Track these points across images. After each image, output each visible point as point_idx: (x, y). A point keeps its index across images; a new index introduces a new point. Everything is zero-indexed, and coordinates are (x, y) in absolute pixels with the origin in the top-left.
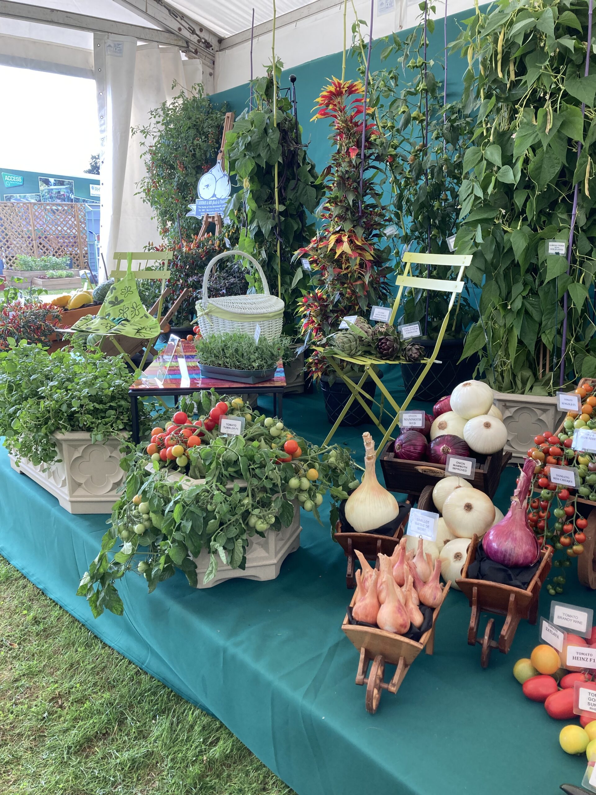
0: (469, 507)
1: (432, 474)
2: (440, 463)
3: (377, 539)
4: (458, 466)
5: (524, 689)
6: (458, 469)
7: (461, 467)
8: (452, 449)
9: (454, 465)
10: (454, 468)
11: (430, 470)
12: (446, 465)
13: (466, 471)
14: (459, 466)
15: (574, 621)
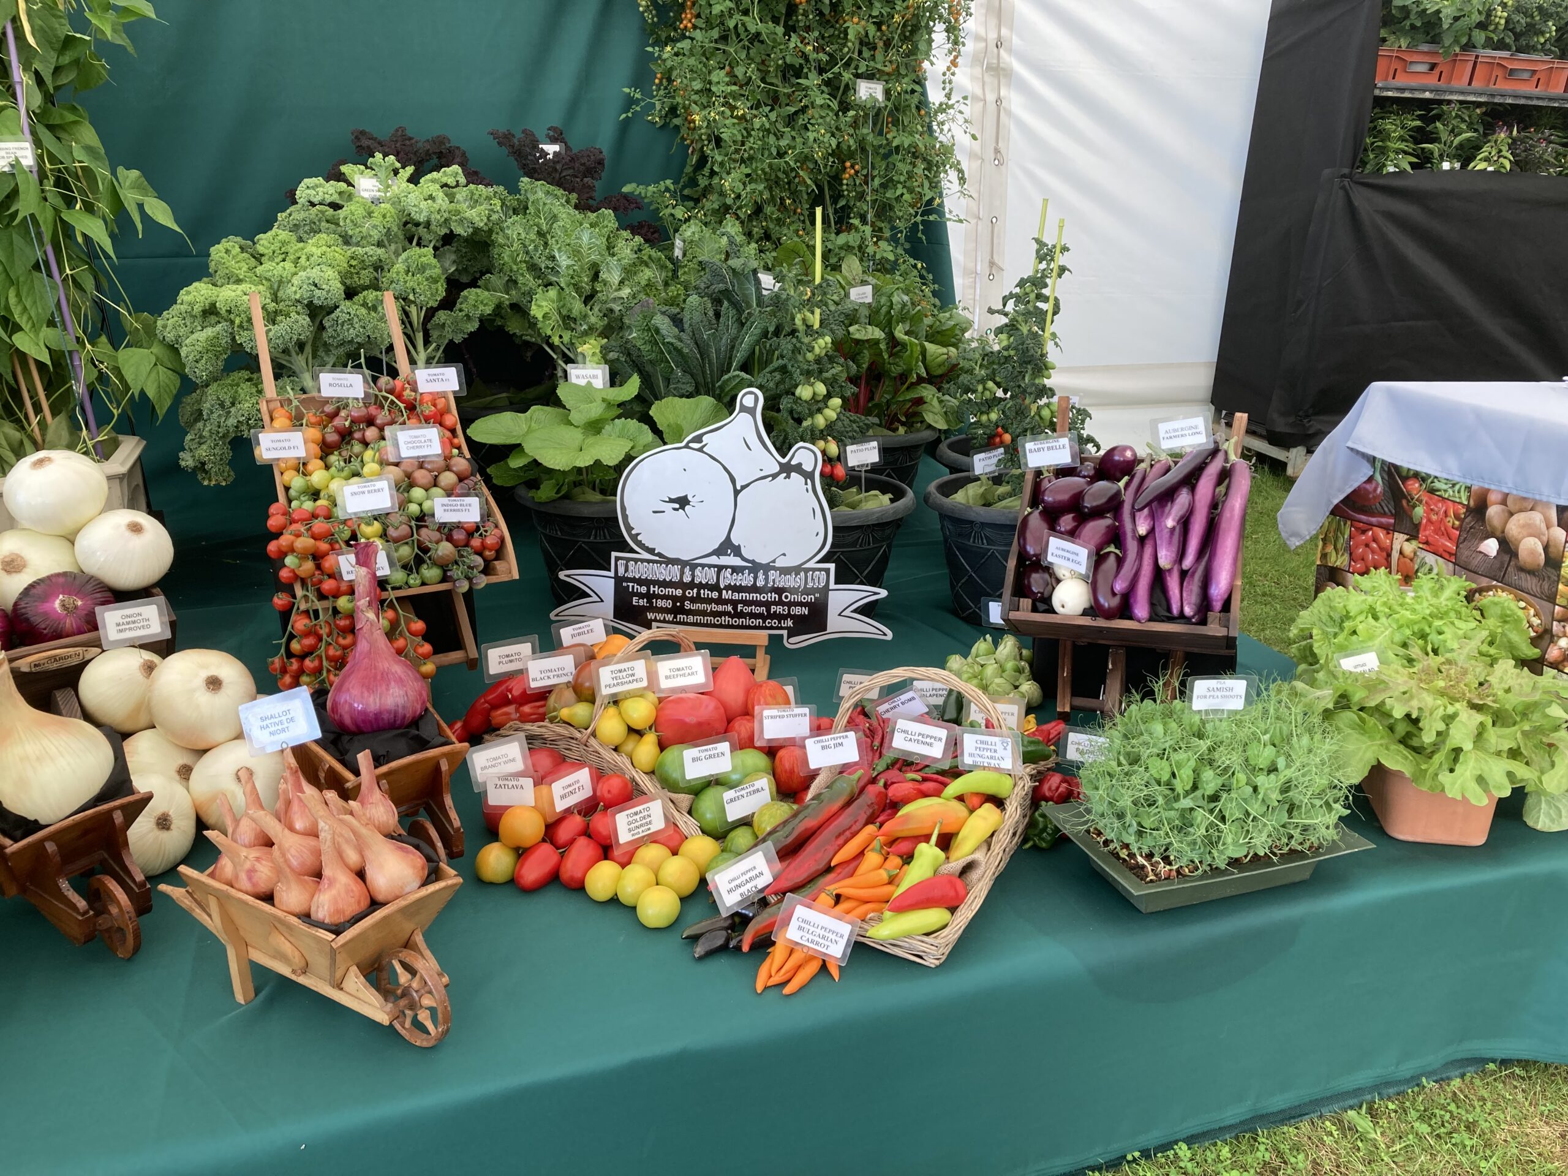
0: (214, 683)
1: (55, 666)
2: (68, 636)
3: (110, 812)
4: (128, 623)
5: (522, 882)
6: (130, 629)
7: (134, 622)
8: (82, 599)
9: (118, 625)
10: (121, 631)
11: (50, 658)
12: (101, 631)
13: (148, 627)
14: (132, 623)
15: (505, 763)
